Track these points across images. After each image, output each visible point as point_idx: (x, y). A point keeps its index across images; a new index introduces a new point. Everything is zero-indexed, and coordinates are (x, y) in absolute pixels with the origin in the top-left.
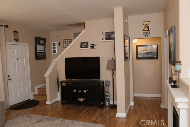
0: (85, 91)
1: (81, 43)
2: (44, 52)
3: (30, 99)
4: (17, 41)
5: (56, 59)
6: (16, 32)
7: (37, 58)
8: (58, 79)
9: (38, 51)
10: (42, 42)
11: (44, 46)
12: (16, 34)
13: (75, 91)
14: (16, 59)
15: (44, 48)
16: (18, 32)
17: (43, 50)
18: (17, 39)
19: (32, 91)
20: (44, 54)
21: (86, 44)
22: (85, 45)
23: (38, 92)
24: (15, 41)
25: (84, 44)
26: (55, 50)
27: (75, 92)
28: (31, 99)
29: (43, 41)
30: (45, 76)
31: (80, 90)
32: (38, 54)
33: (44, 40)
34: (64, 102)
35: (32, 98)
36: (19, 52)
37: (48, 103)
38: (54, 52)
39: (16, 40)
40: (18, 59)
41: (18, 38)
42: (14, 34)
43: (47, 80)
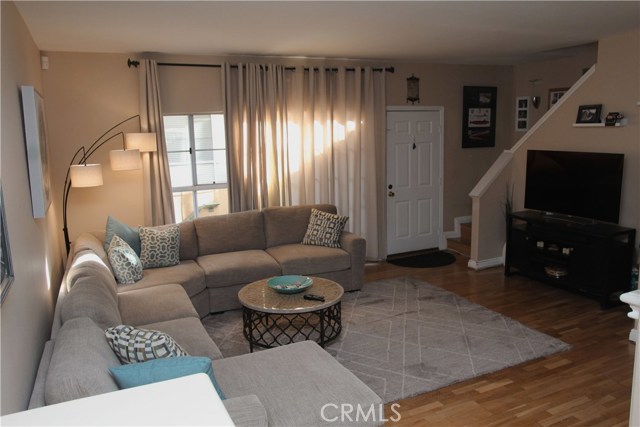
0: (566, 251)
1: (581, 108)
2: (488, 125)
3: (437, 248)
4: (416, 102)
5: (509, 149)
6: (413, 80)
7: (467, 143)
8: (509, 207)
9: (471, 125)
10: (483, 99)
11: (489, 110)
12: (412, 85)
13: (540, 244)
14: (410, 146)
15: (489, 114)
16: (418, 80)
17: (485, 122)
18: (415, 96)
19: (445, 230)
20: (487, 132)
21: (594, 111)
22: (590, 114)
23: (462, 233)
24: (410, 102)
25: (588, 112)
26: (523, 119)
27: (539, 248)
28: (441, 249)
29: (490, 95)
30: (472, 194)
31: (554, 245)
32: (470, 132)
33: (492, 91)
34: (513, 269)
35: (443, 246)
36: (419, 129)
37: (472, 264)
38: (519, 127)
39: (413, 99)
40: (414, 147)
41: (418, 95)
42: (409, 85)
43: (476, 207)
